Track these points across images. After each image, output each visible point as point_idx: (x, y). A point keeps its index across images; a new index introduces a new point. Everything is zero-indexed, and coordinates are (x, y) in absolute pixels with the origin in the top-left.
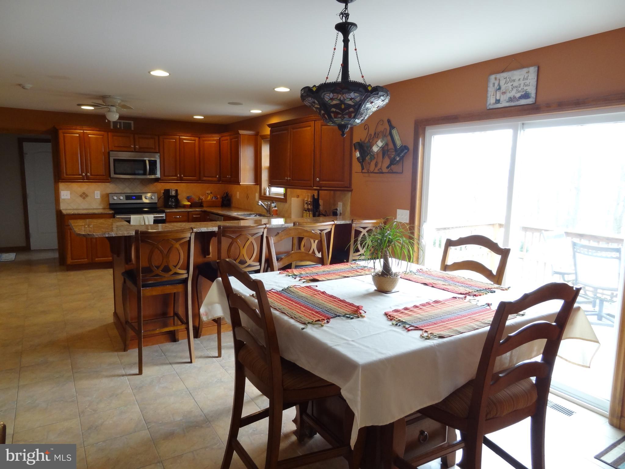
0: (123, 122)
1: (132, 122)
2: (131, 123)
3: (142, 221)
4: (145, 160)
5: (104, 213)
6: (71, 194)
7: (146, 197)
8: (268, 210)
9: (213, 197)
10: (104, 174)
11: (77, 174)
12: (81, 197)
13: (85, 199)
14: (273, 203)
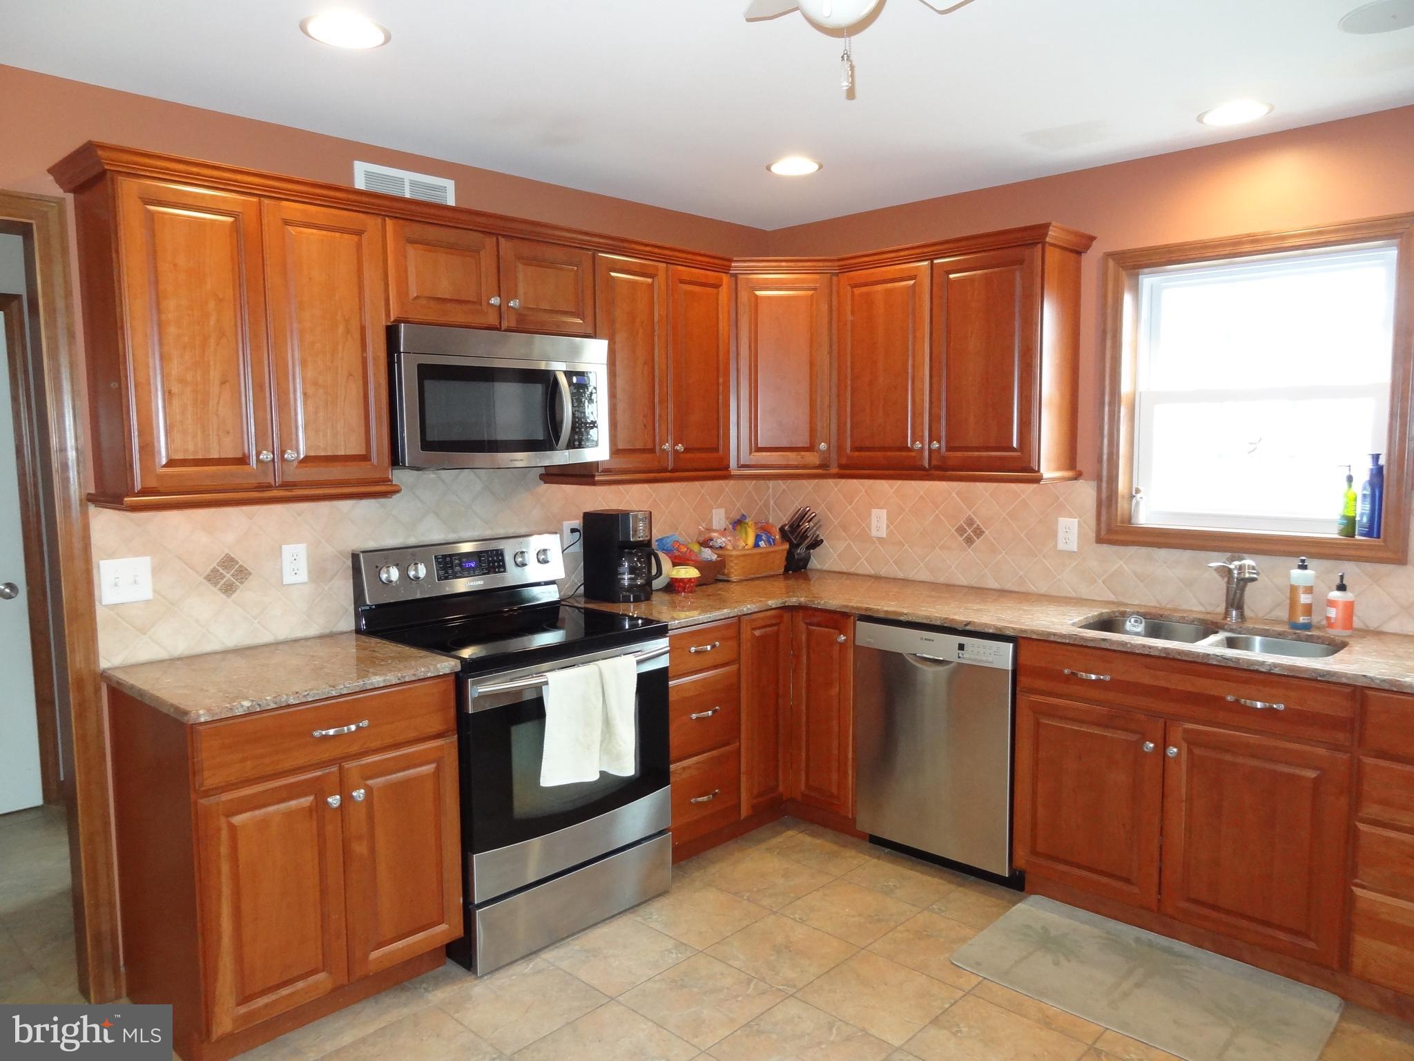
0: (409, 180)
1: (450, 185)
2: (441, 187)
3: (592, 697)
4: (552, 373)
5: (414, 678)
6: (156, 571)
7: (519, 555)
8: (1235, 601)
9: (758, 538)
10: (364, 453)
11: (230, 453)
12: (216, 584)
13: (235, 596)
14: (1303, 567)
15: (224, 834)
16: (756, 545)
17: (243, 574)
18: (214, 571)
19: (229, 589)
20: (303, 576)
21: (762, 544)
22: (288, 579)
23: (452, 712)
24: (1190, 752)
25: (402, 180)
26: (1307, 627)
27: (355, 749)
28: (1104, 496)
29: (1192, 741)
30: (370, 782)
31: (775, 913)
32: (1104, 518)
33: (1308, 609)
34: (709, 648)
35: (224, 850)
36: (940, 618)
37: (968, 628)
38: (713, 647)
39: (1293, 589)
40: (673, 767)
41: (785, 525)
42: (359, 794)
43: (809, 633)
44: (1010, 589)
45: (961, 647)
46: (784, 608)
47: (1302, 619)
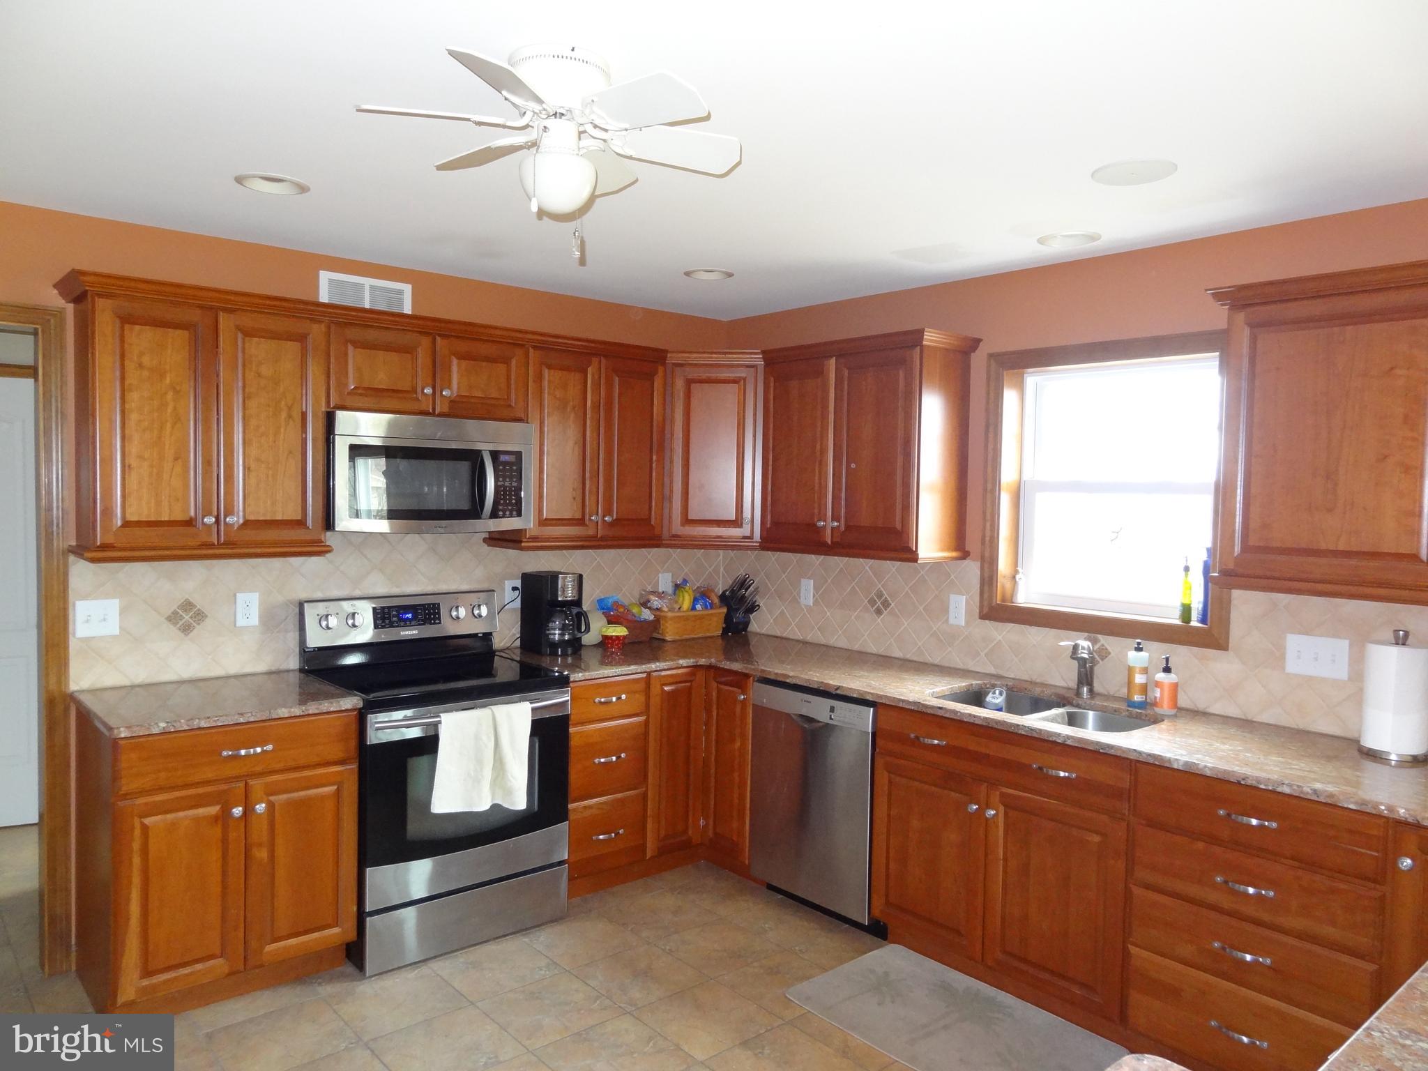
0: (372, 287)
1: (407, 289)
2: (400, 292)
3: (484, 738)
4: (479, 452)
5: (317, 712)
6: (123, 611)
7: (454, 609)
8: (1086, 677)
9: (695, 601)
10: (299, 518)
11: (179, 516)
12: (175, 624)
13: (191, 634)
14: (1139, 649)
15: (137, 832)
16: (693, 608)
17: (200, 616)
18: (175, 613)
19: (187, 629)
20: (255, 620)
21: (698, 607)
22: (241, 622)
23: (353, 743)
24: (1006, 814)
25: (363, 285)
26: (1143, 705)
27: (259, 769)
28: (986, 575)
29: (1010, 805)
30: (272, 798)
31: (649, 943)
32: (986, 596)
33: (1144, 689)
34: (614, 699)
35: (136, 845)
36: (817, 682)
37: (838, 692)
38: (619, 698)
39: (1130, 670)
40: (570, 806)
41: (726, 590)
42: (261, 808)
43: (719, 691)
44: (911, 659)
45: (832, 709)
46: (696, 667)
47: (1137, 698)
